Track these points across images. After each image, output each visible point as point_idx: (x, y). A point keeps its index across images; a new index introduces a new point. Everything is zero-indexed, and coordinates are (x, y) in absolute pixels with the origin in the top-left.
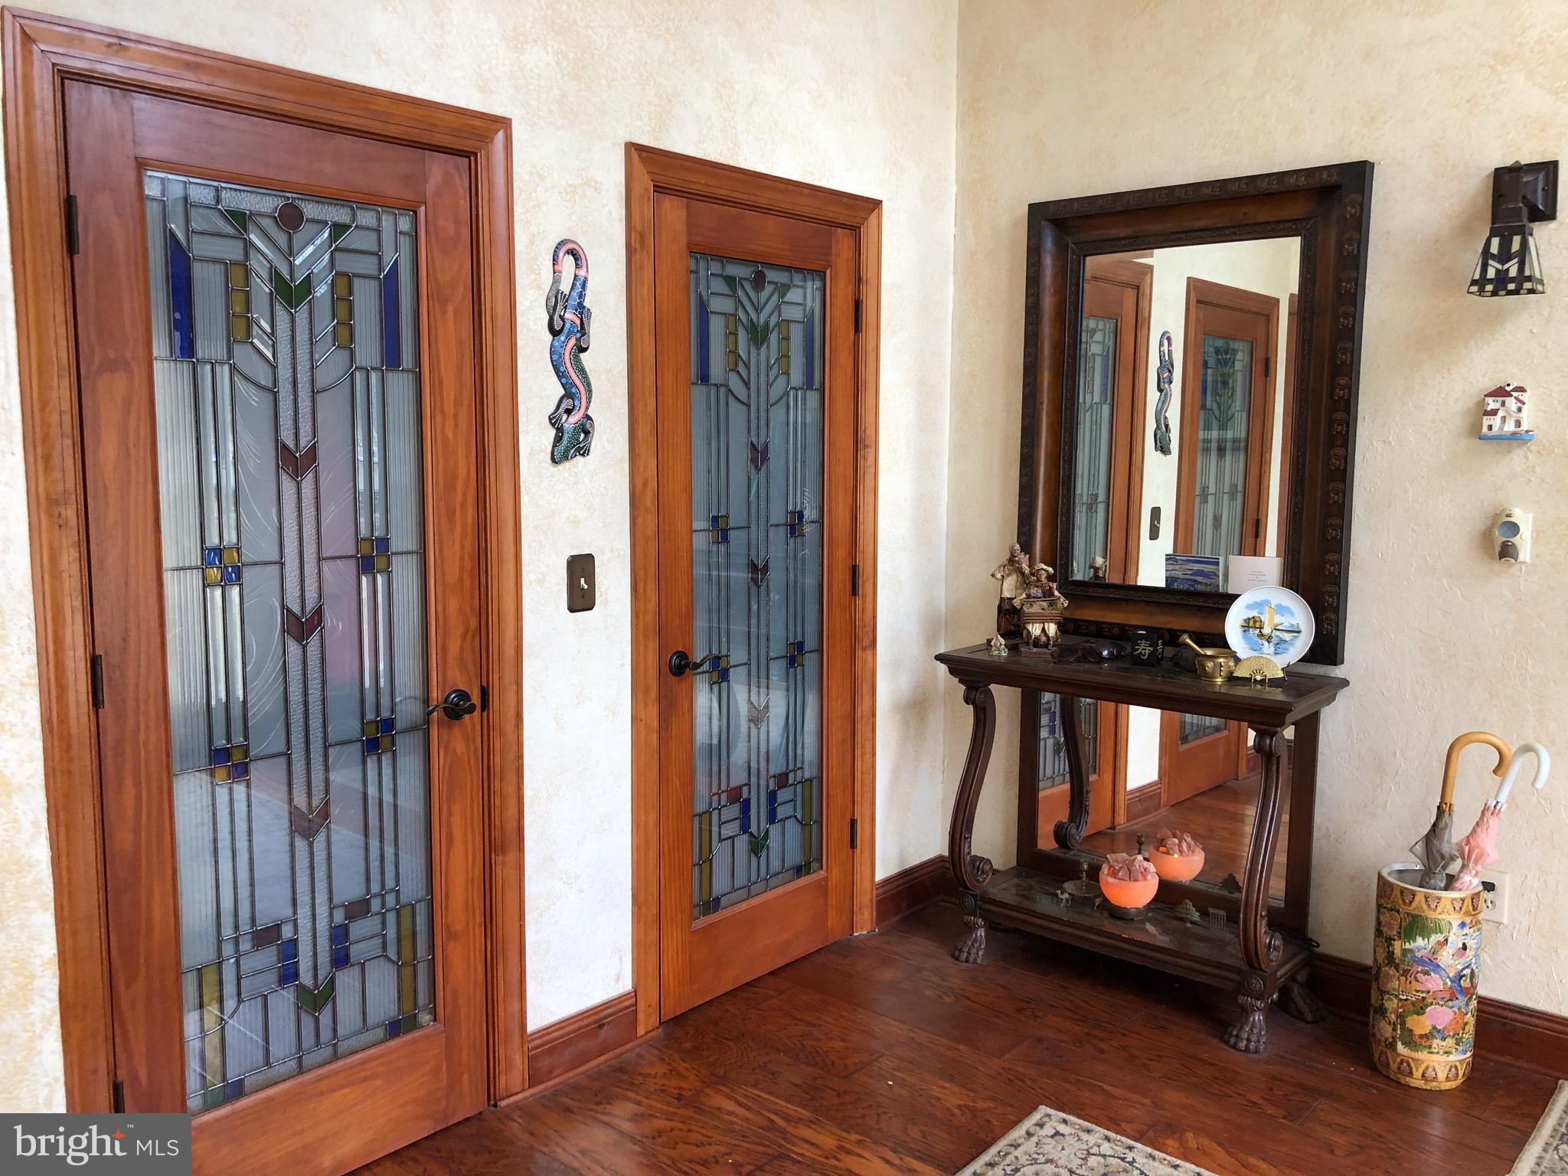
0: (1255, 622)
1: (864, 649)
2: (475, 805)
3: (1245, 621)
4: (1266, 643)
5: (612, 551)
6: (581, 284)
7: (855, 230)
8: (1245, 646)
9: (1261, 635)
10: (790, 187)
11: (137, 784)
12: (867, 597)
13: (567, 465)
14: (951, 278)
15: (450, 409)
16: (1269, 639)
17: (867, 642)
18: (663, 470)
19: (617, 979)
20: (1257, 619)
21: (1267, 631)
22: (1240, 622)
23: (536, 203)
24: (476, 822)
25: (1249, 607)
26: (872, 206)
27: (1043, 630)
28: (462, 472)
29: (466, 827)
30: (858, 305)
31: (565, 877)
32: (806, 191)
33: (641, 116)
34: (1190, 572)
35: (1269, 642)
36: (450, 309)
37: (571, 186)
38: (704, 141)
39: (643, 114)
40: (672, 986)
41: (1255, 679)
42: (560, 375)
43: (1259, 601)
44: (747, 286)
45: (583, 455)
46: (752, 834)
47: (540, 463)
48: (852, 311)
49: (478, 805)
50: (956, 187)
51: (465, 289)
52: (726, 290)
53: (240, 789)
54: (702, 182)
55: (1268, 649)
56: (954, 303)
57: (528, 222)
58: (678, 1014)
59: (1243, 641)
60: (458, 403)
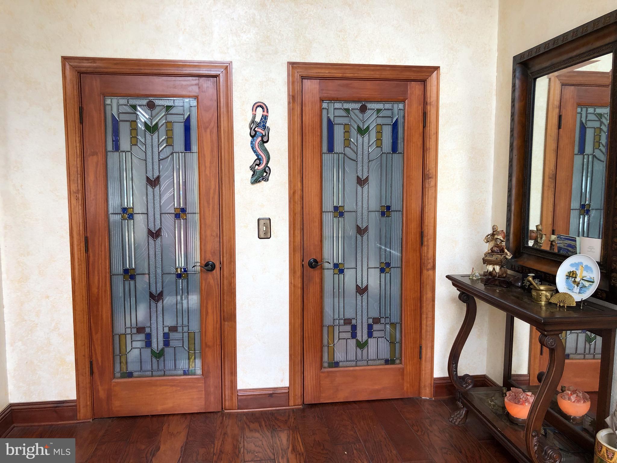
0: (573, 274)
1: (428, 270)
2: (217, 303)
3: (568, 273)
4: (576, 286)
5: (279, 217)
6: (265, 118)
7: (424, 81)
8: (566, 287)
9: (575, 282)
10: (378, 68)
11: (99, 276)
12: (430, 247)
13: (258, 185)
14: (494, 98)
15: (208, 164)
16: (578, 284)
17: (430, 266)
18: (306, 187)
19: (282, 381)
20: (575, 272)
21: (578, 279)
22: (566, 273)
23: (244, 90)
24: (218, 308)
25: (572, 265)
26: (432, 70)
27: (494, 269)
28: (213, 187)
29: (214, 309)
30: (425, 115)
31: (256, 336)
32: (388, 68)
33: (296, 51)
34: (566, 245)
35: (577, 286)
36: (208, 130)
37: (261, 82)
38: (330, 56)
39: (297, 50)
40: (310, 391)
41: (559, 305)
42: (255, 152)
43: (577, 262)
44: (357, 112)
45: (265, 181)
46: (357, 340)
47: (246, 184)
48: (421, 118)
49: (219, 304)
50: (497, 53)
51: (215, 123)
52: (345, 114)
53: (132, 282)
54: (327, 72)
55: (576, 289)
56: (497, 109)
57: (241, 97)
58: (313, 403)
59: (565, 284)
60: (211, 163)
